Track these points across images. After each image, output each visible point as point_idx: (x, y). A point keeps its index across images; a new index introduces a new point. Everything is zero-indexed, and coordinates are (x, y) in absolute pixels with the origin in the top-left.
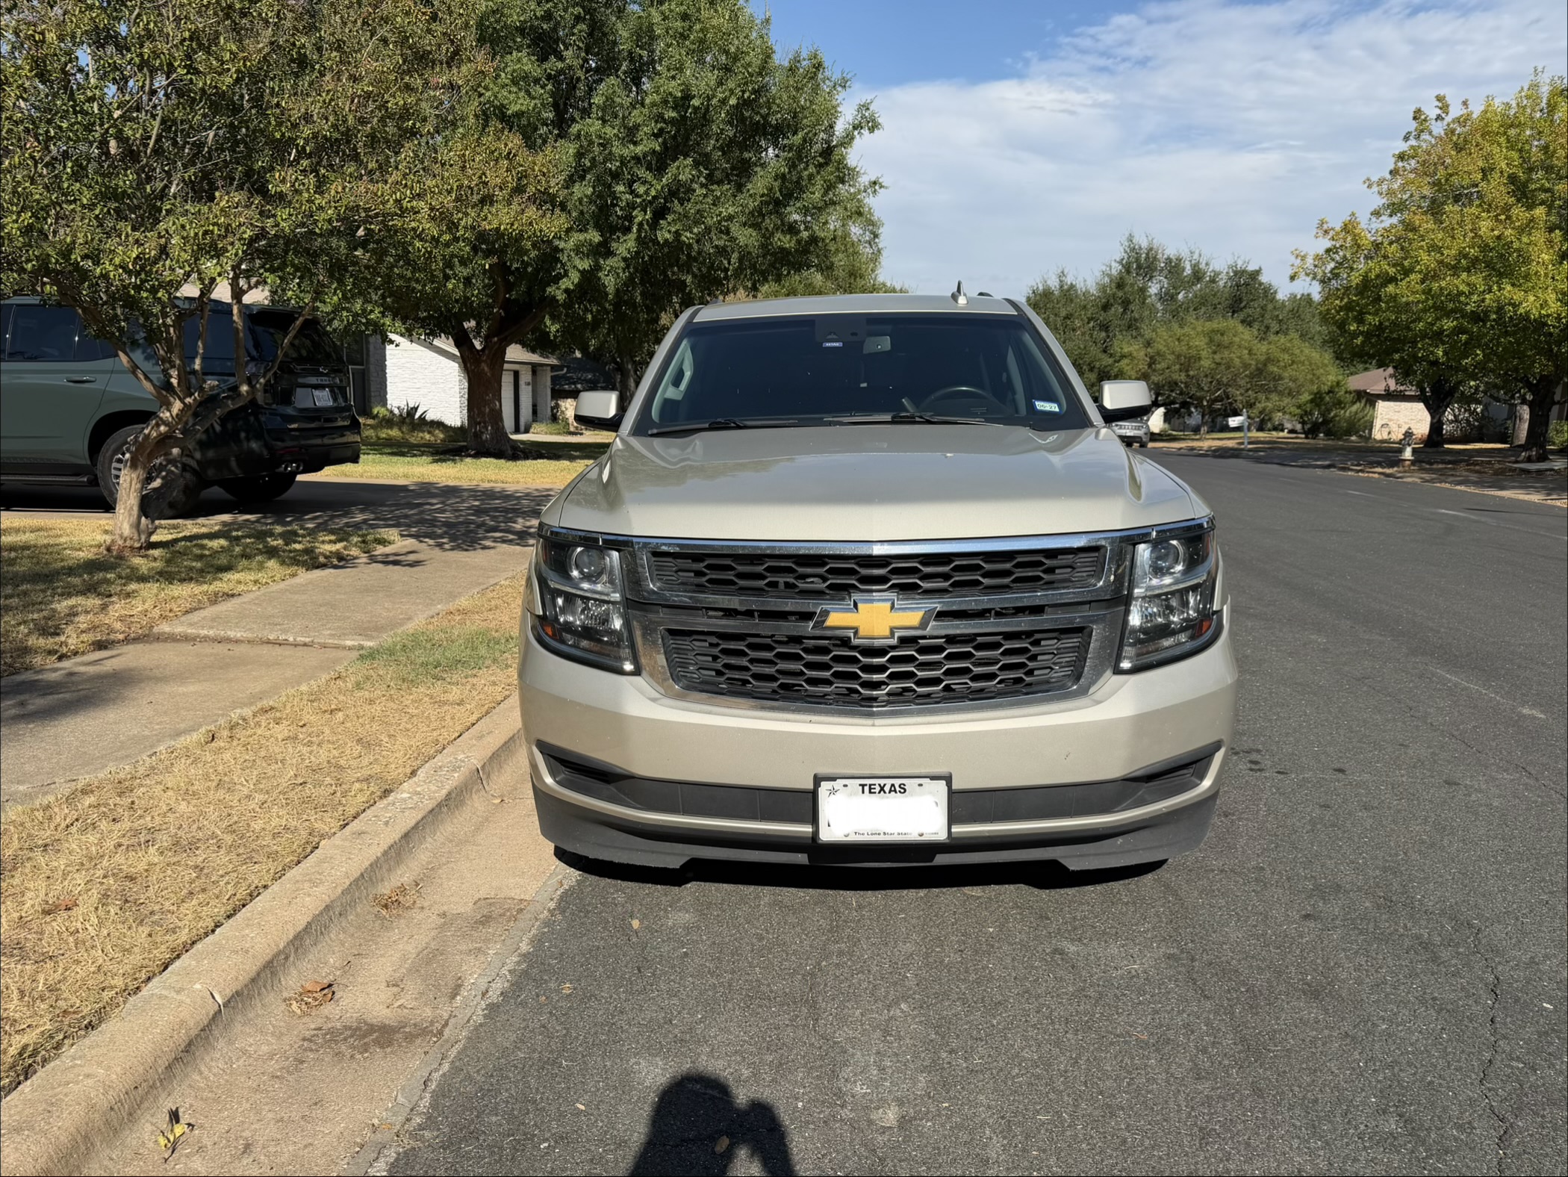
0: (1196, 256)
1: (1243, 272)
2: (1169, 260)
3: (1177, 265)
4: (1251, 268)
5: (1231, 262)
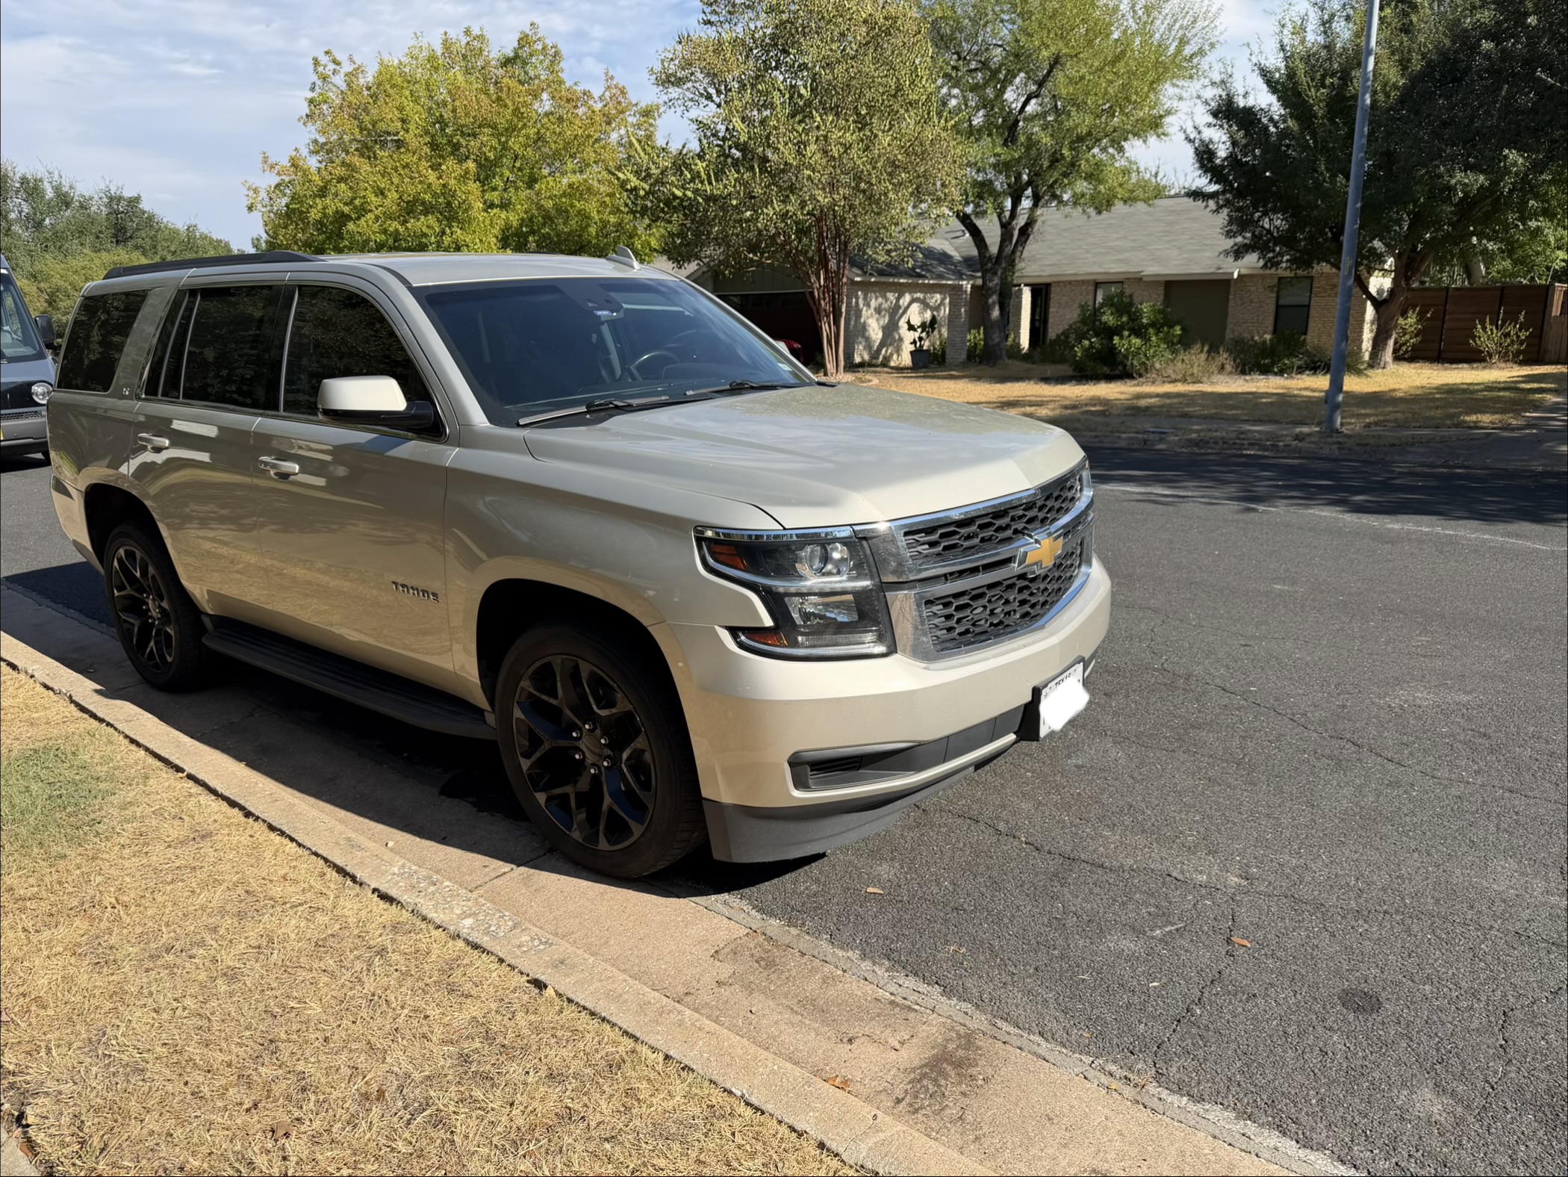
0: (56, 177)
1: (120, 199)
2: (24, 181)
3: (36, 188)
4: (128, 193)
5: (103, 186)
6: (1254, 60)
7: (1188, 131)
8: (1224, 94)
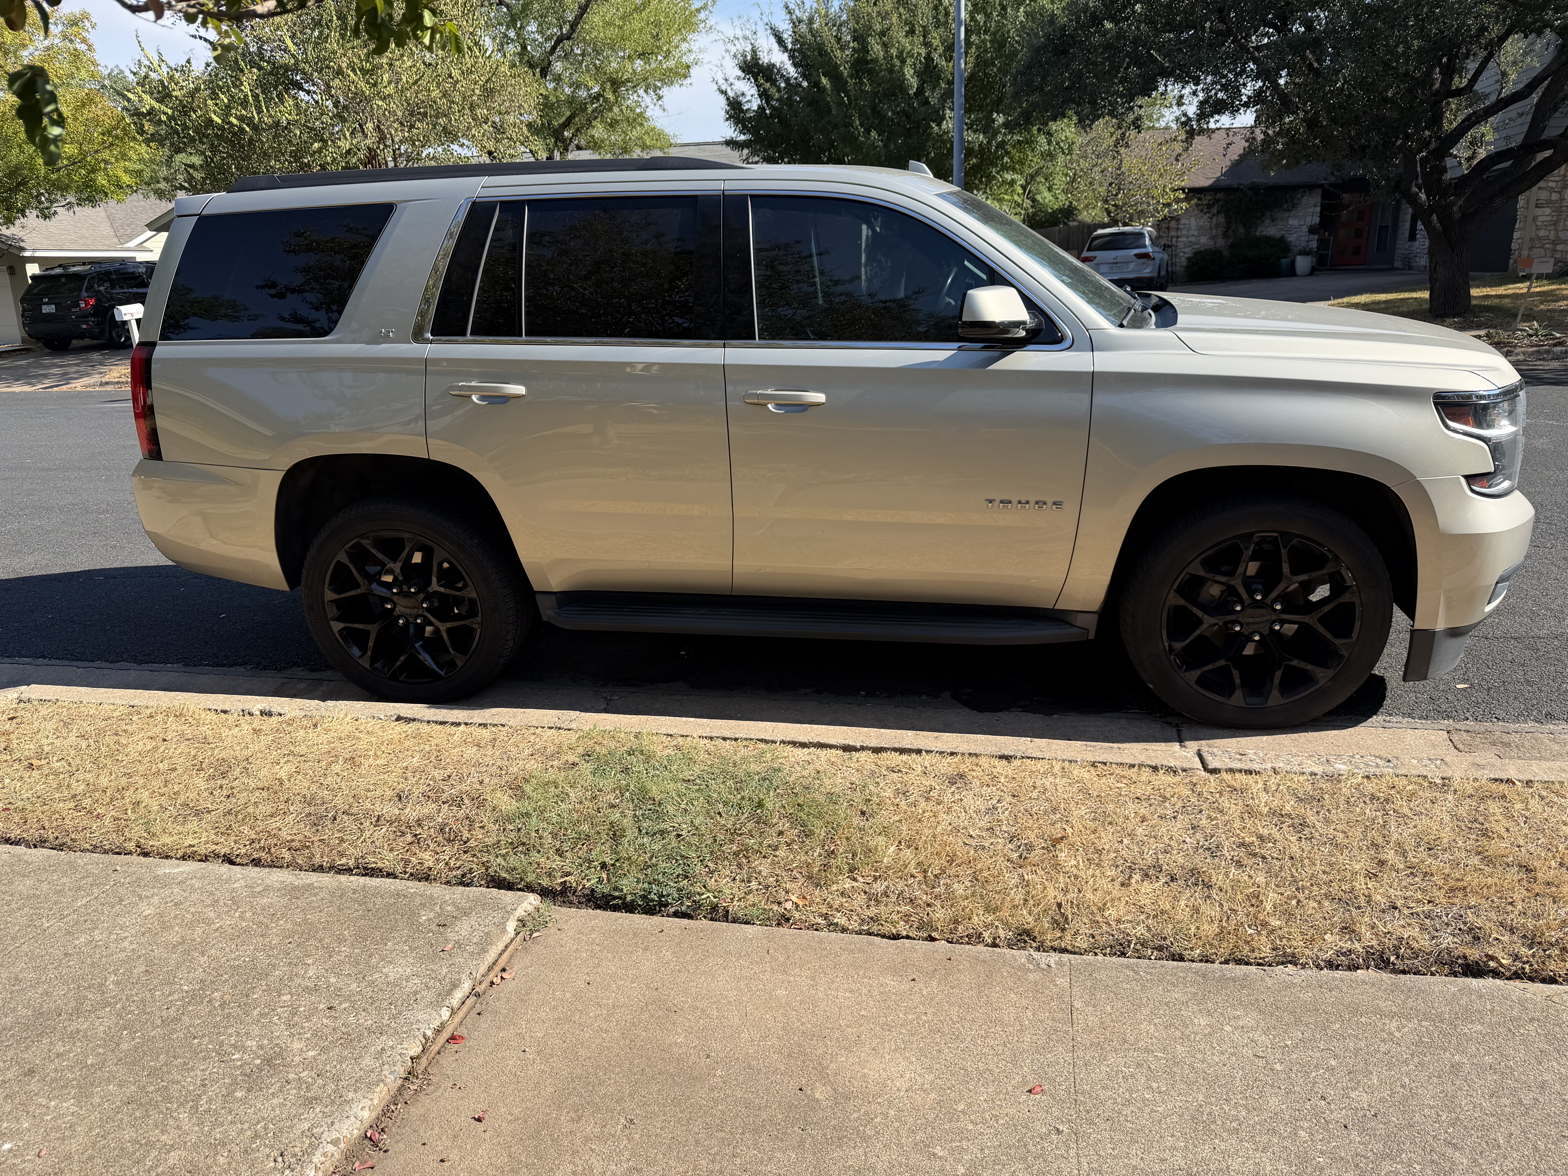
6: (766, 20)
7: (720, 83)
8: (749, 48)
